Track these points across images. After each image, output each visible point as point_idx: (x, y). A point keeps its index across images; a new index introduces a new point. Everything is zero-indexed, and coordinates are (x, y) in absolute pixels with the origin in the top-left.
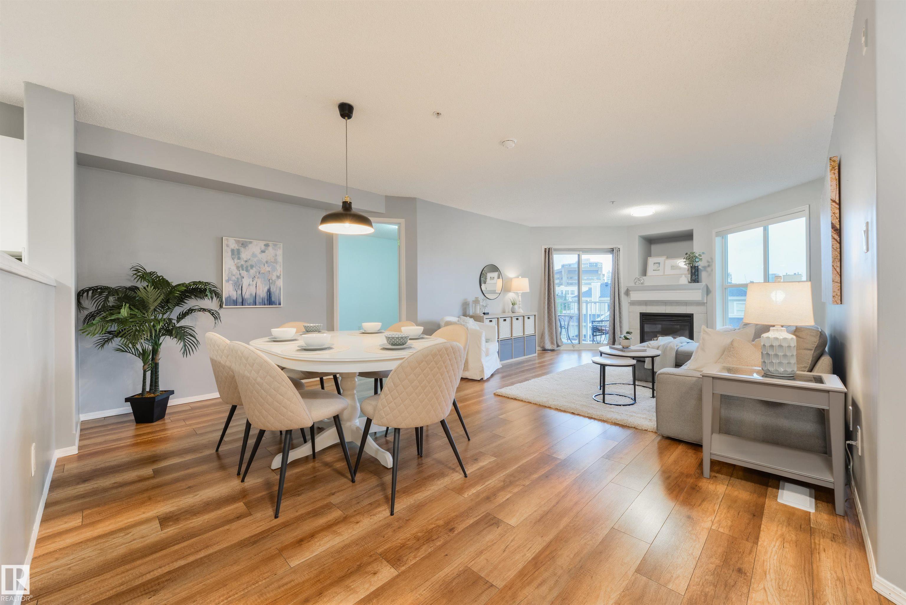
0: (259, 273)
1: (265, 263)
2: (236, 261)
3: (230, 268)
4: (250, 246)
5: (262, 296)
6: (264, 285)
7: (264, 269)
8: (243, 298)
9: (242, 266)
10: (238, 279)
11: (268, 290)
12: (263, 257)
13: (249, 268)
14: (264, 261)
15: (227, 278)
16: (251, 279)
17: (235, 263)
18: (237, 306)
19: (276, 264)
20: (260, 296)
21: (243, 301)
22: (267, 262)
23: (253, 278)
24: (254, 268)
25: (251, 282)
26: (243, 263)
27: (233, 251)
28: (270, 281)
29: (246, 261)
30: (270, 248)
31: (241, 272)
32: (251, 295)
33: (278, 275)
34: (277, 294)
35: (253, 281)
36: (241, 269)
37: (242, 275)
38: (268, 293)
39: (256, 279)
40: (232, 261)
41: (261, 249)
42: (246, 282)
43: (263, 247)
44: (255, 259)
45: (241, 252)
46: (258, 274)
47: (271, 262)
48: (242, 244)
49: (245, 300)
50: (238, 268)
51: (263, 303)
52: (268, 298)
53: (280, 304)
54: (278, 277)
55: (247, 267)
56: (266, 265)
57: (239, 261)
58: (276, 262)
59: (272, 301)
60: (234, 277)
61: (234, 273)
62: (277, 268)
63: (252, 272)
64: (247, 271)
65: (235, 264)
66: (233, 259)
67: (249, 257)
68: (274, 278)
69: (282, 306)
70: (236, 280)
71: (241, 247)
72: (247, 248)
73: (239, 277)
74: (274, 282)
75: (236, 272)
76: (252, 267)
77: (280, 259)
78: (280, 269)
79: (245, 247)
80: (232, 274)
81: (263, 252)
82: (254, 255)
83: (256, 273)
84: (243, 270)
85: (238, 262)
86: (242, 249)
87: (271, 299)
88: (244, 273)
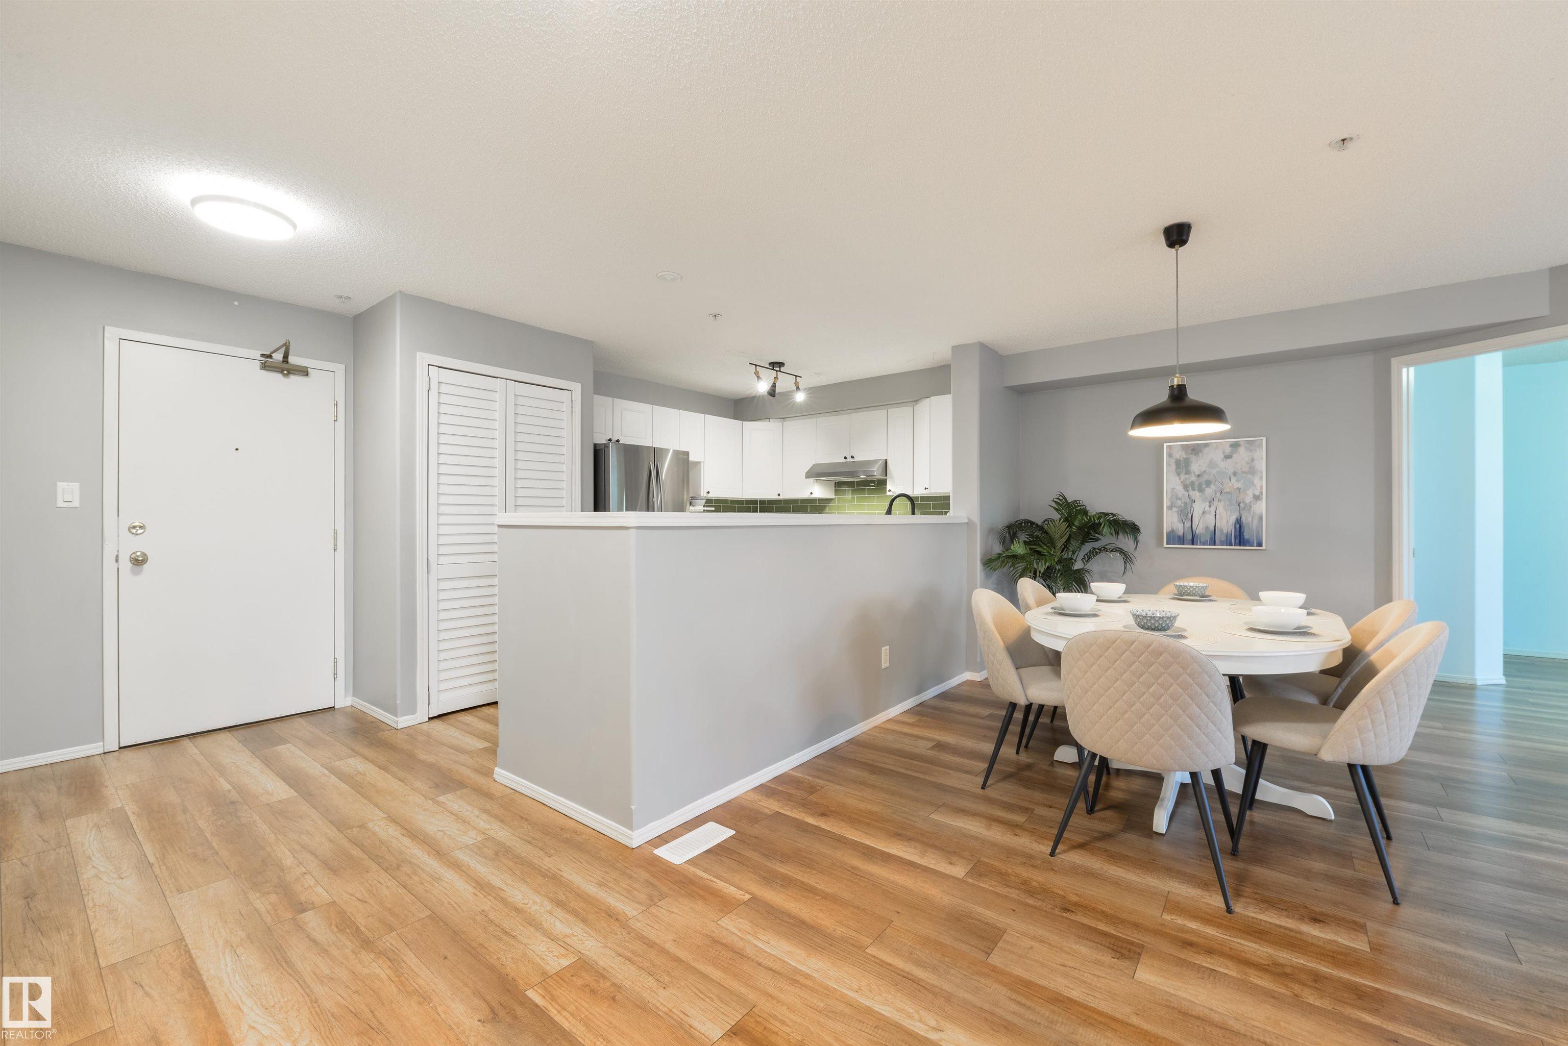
0: (1221, 492)
1: (1232, 475)
2: (1183, 477)
3: (1174, 489)
4: (1206, 450)
5: (1225, 531)
6: (1229, 513)
7: (1230, 484)
8: (1194, 533)
9: (1192, 483)
10: (1185, 503)
11: (1237, 519)
12: (1228, 466)
13: (1204, 486)
14: (1230, 472)
15: (1169, 504)
16: (1207, 503)
17: (1182, 480)
18: (1184, 545)
19: (1253, 475)
20: (1222, 530)
21: (1193, 538)
22: (1235, 474)
23: (1210, 502)
24: (1212, 486)
25: (1207, 508)
26: (1193, 478)
27: (1178, 463)
28: (1242, 505)
29: (1199, 476)
30: (1242, 450)
31: (1191, 493)
32: (1207, 528)
33: (1257, 493)
34: (1254, 528)
35: (1210, 506)
36: (1190, 489)
37: (1193, 497)
38: (1238, 526)
39: (1216, 503)
40: (1177, 478)
41: (1224, 453)
42: (1198, 508)
43: (1228, 450)
44: (1214, 471)
45: (1192, 462)
46: (1218, 495)
47: (1244, 472)
48: (1193, 450)
49: (1197, 536)
50: (1186, 487)
51: (1228, 542)
52: (1238, 533)
53: (1260, 545)
54: (1257, 498)
55: (1200, 485)
56: (1233, 479)
57: (1187, 476)
58: (1252, 471)
59: (1244, 539)
60: (1179, 502)
61: (1180, 495)
62: (1255, 483)
63: (1209, 491)
64: (1201, 490)
65: (1182, 482)
66: (1179, 474)
67: (1203, 469)
68: (1248, 499)
69: (1264, 547)
70: (1183, 505)
71: (1191, 454)
72: (1200, 454)
73: (1188, 501)
74: (1248, 507)
75: (1183, 494)
76: (1208, 483)
77: (1262, 466)
78: (1260, 483)
79: (1198, 453)
80: (1176, 498)
81: (1228, 457)
82: (1212, 464)
83: (1215, 494)
84: (1194, 489)
85: (1186, 479)
86: (1193, 458)
87: (1243, 536)
88: (1195, 494)
